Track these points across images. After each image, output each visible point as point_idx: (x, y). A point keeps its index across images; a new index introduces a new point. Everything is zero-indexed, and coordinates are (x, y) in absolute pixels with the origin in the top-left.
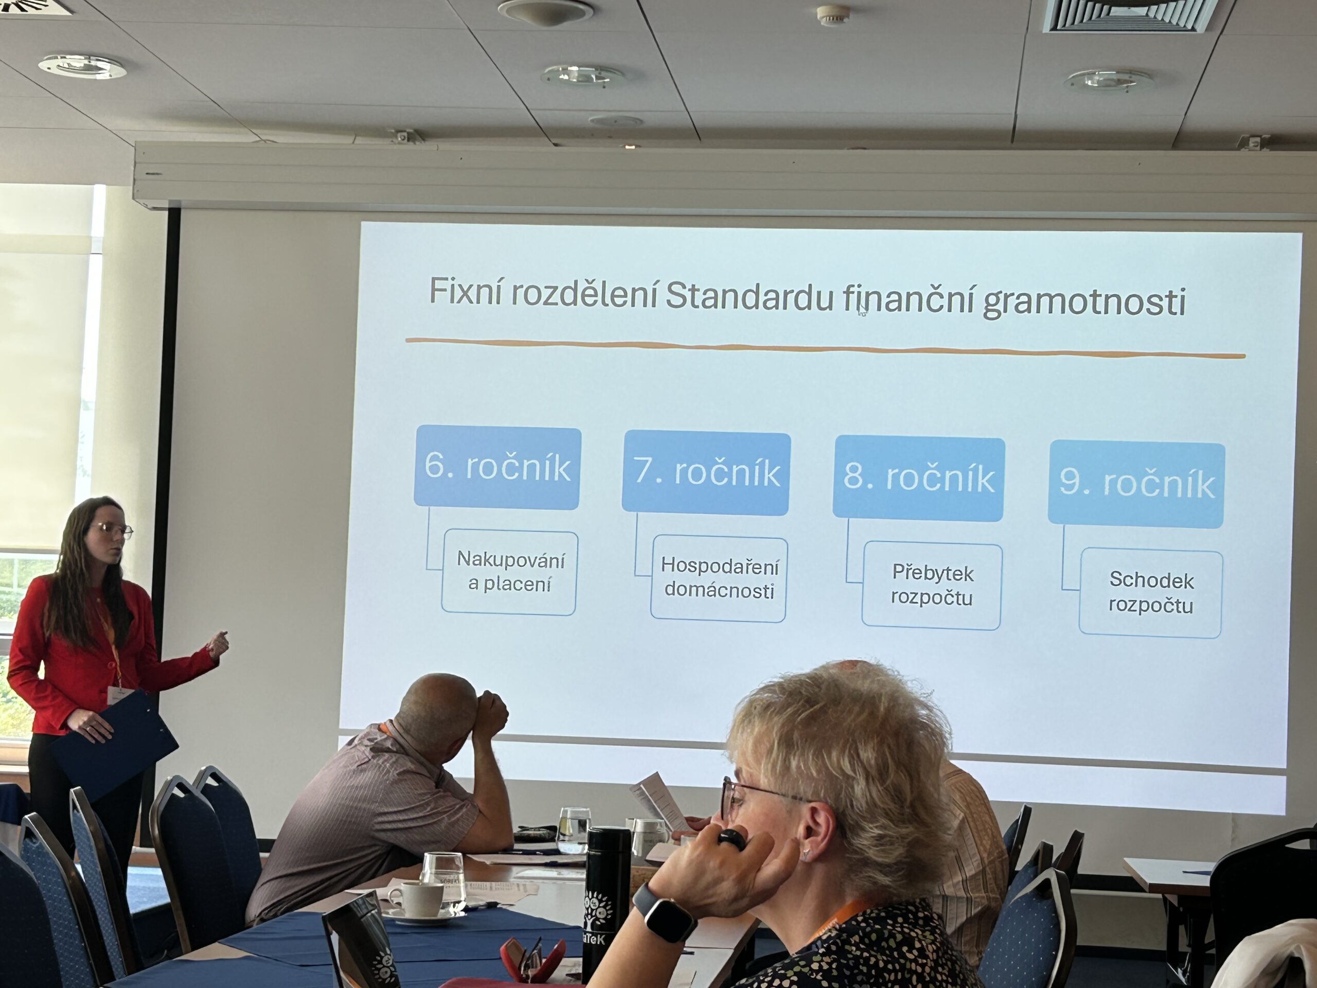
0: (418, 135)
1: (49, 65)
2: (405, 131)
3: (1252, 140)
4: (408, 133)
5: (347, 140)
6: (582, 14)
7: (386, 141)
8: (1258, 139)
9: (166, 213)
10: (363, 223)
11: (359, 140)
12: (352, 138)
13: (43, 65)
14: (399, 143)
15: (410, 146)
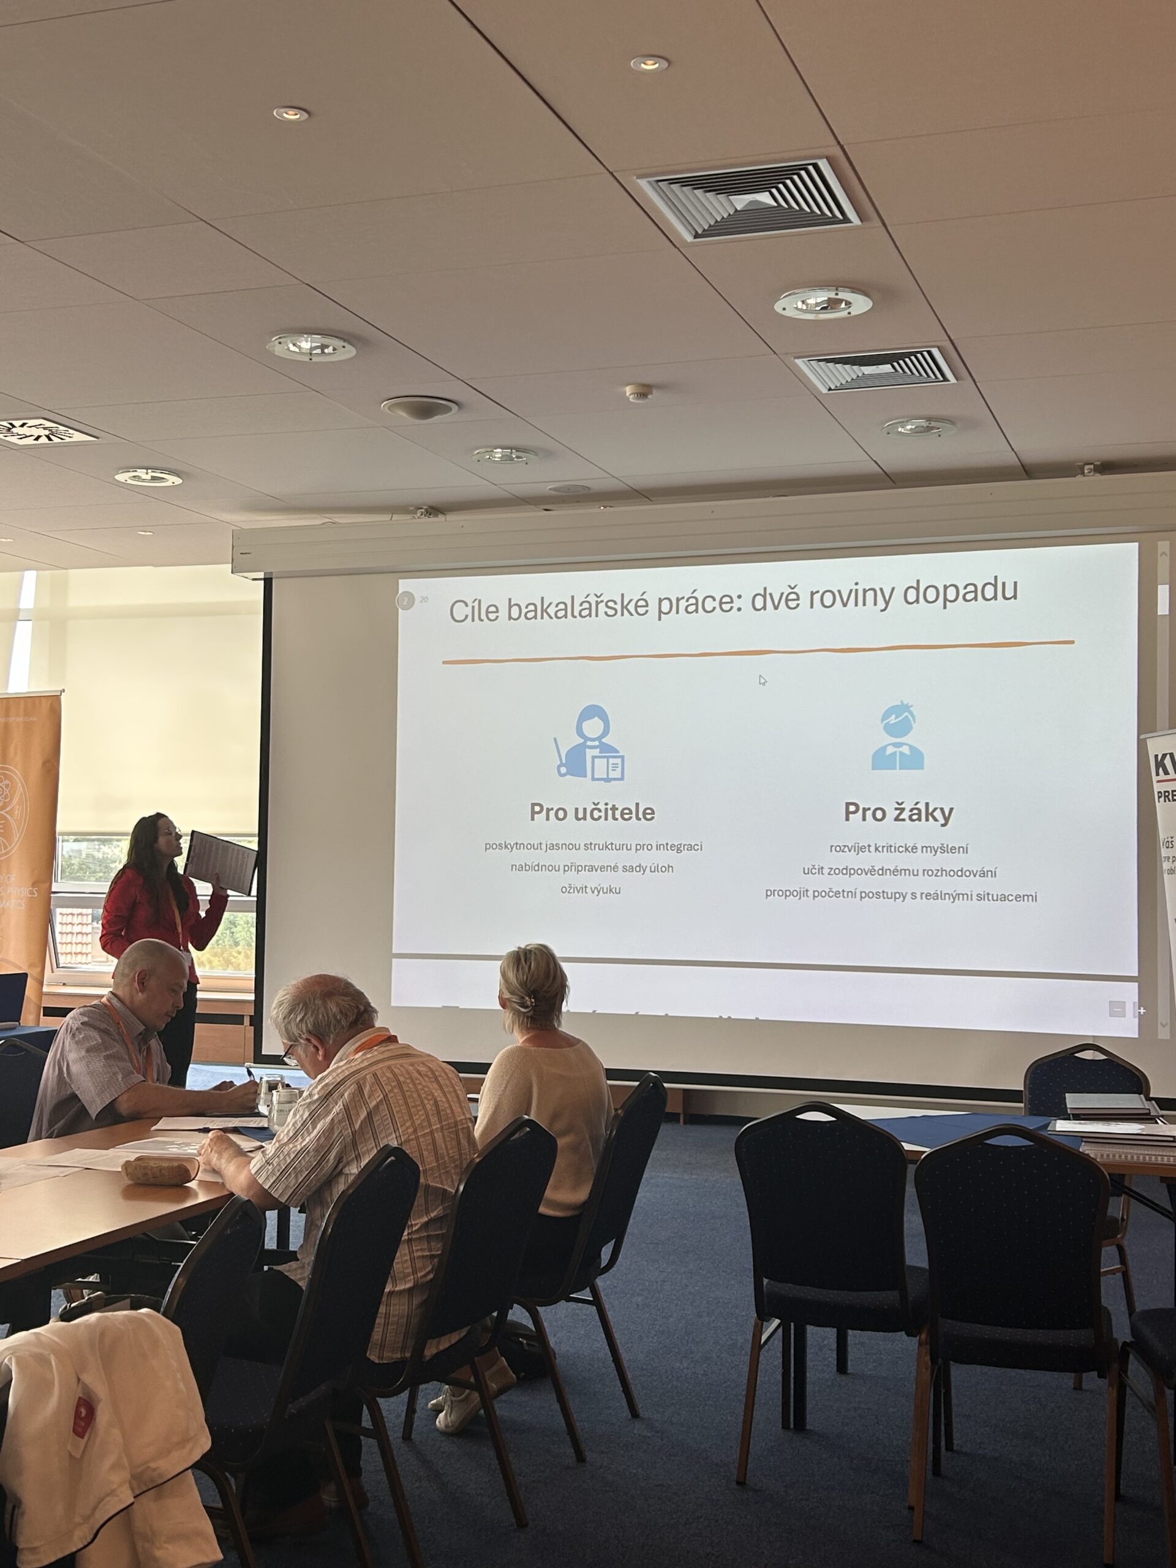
0: (434, 510)
1: (121, 477)
2: (422, 508)
3: (1087, 467)
4: (426, 509)
5: (386, 517)
6: (449, 409)
7: (408, 517)
8: (1092, 466)
9: (263, 582)
10: (400, 581)
11: (395, 517)
12: (391, 515)
13: (117, 477)
14: (419, 518)
15: (426, 519)
